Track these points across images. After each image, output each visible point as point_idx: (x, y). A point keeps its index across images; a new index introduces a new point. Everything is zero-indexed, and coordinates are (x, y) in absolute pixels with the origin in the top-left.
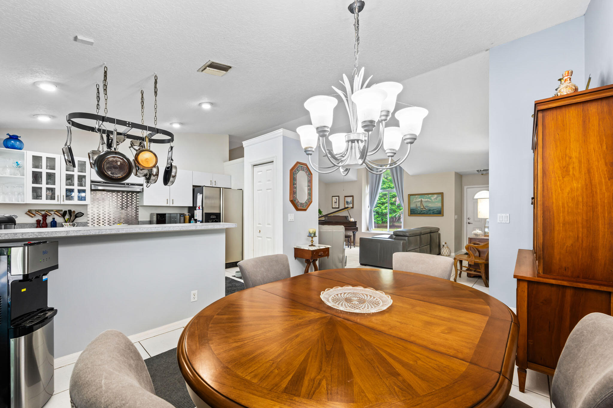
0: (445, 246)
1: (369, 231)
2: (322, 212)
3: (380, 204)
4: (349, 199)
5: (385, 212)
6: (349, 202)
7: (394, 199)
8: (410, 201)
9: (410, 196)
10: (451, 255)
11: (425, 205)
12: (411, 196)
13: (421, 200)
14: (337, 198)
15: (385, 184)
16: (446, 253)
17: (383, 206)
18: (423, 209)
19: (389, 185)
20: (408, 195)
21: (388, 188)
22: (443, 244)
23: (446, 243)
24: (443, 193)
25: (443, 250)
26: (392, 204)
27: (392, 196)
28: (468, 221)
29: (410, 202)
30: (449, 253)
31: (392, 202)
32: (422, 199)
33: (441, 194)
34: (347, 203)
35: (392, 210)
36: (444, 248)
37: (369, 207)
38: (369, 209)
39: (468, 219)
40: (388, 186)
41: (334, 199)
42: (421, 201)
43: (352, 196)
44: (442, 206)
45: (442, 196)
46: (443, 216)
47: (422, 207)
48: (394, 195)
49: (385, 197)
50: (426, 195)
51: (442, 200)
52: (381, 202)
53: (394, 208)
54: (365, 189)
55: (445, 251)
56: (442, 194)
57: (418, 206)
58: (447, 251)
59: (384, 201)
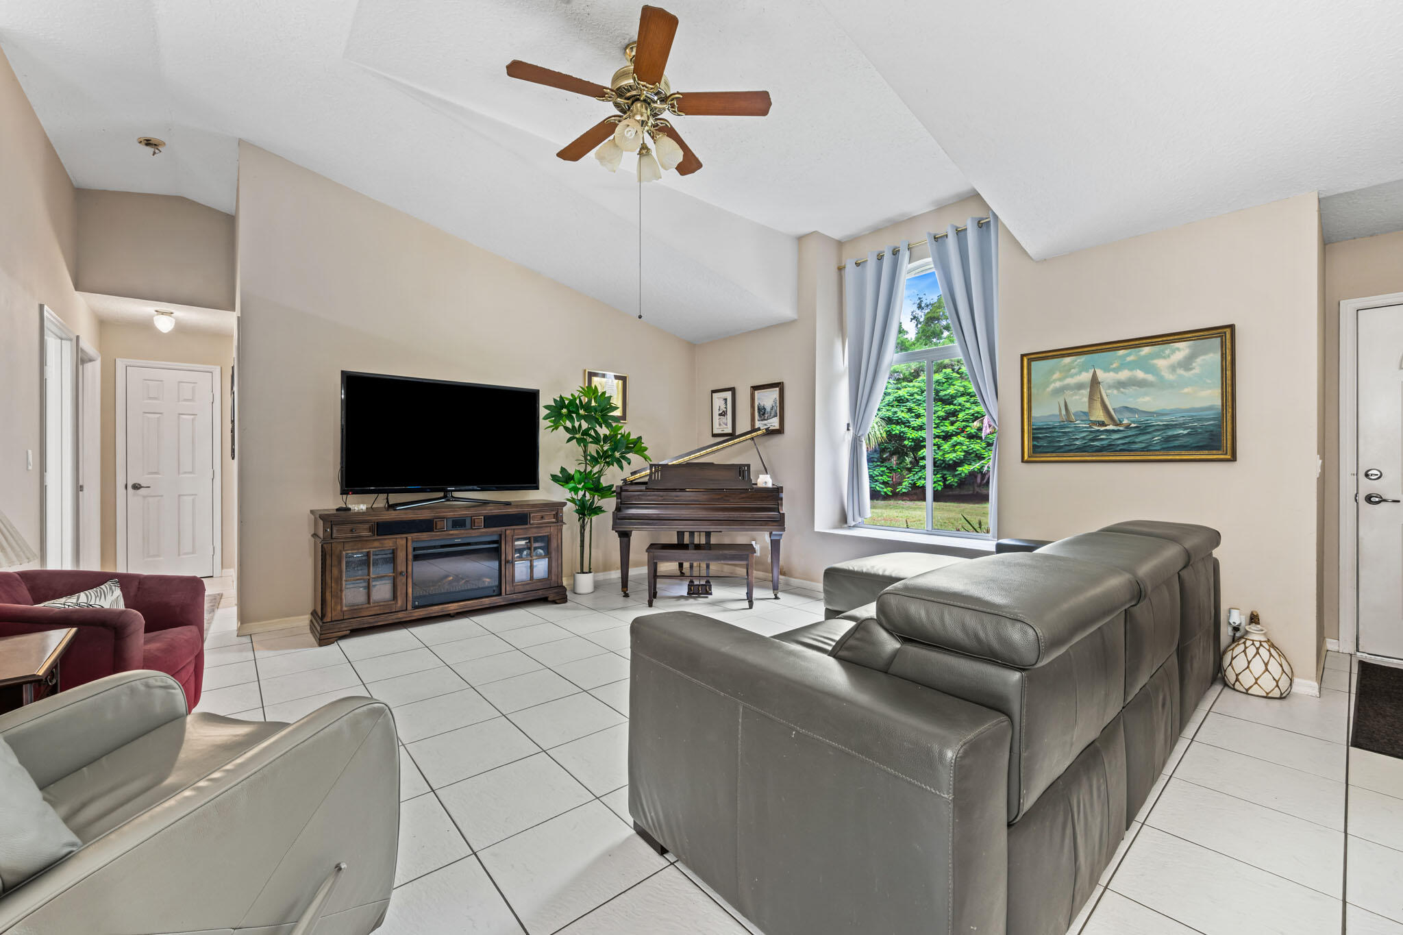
0: (1256, 634)
1: (850, 527)
2: (646, 449)
3: (938, 437)
4: (768, 399)
5: (951, 459)
6: (768, 409)
7: (976, 424)
8: (1029, 388)
9: (1030, 361)
10: (1295, 689)
11: (1117, 406)
12: (1033, 363)
13: (1094, 376)
14: (728, 395)
15: (954, 385)
16: (1267, 684)
17: (946, 443)
18: (1103, 424)
19: (964, 386)
20: (1022, 356)
21: (962, 395)
22: (1237, 618)
23: (1254, 619)
24: (1232, 327)
25: (1240, 663)
26: (971, 437)
27: (973, 415)
28: (1367, 487)
29: (1033, 391)
30: (1284, 683)
31: (972, 431)
32: (1101, 375)
33: (1222, 336)
34: (762, 411)
35: (972, 453)
36: (1251, 651)
37: (851, 428)
38: (849, 437)
39: (1367, 475)
40: (962, 389)
41: (718, 400)
42: (1095, 382)
43: (779, 385)
44: (1224, 405)
45: (1223, 345)
46: (1234, 458)
47: (1099, 415)
48: (978, 413)
49: (953, 419)
50: (1121, 352)
51: (1223, 370)
52: (943, 431)
53: (977, 447)
54: (830, 356)
55: (1258, 666)
56: (1228, 331)
57: (1072, 409)
58: (1274, 667)
59: (950, 428)
